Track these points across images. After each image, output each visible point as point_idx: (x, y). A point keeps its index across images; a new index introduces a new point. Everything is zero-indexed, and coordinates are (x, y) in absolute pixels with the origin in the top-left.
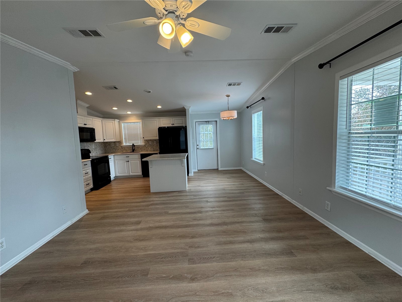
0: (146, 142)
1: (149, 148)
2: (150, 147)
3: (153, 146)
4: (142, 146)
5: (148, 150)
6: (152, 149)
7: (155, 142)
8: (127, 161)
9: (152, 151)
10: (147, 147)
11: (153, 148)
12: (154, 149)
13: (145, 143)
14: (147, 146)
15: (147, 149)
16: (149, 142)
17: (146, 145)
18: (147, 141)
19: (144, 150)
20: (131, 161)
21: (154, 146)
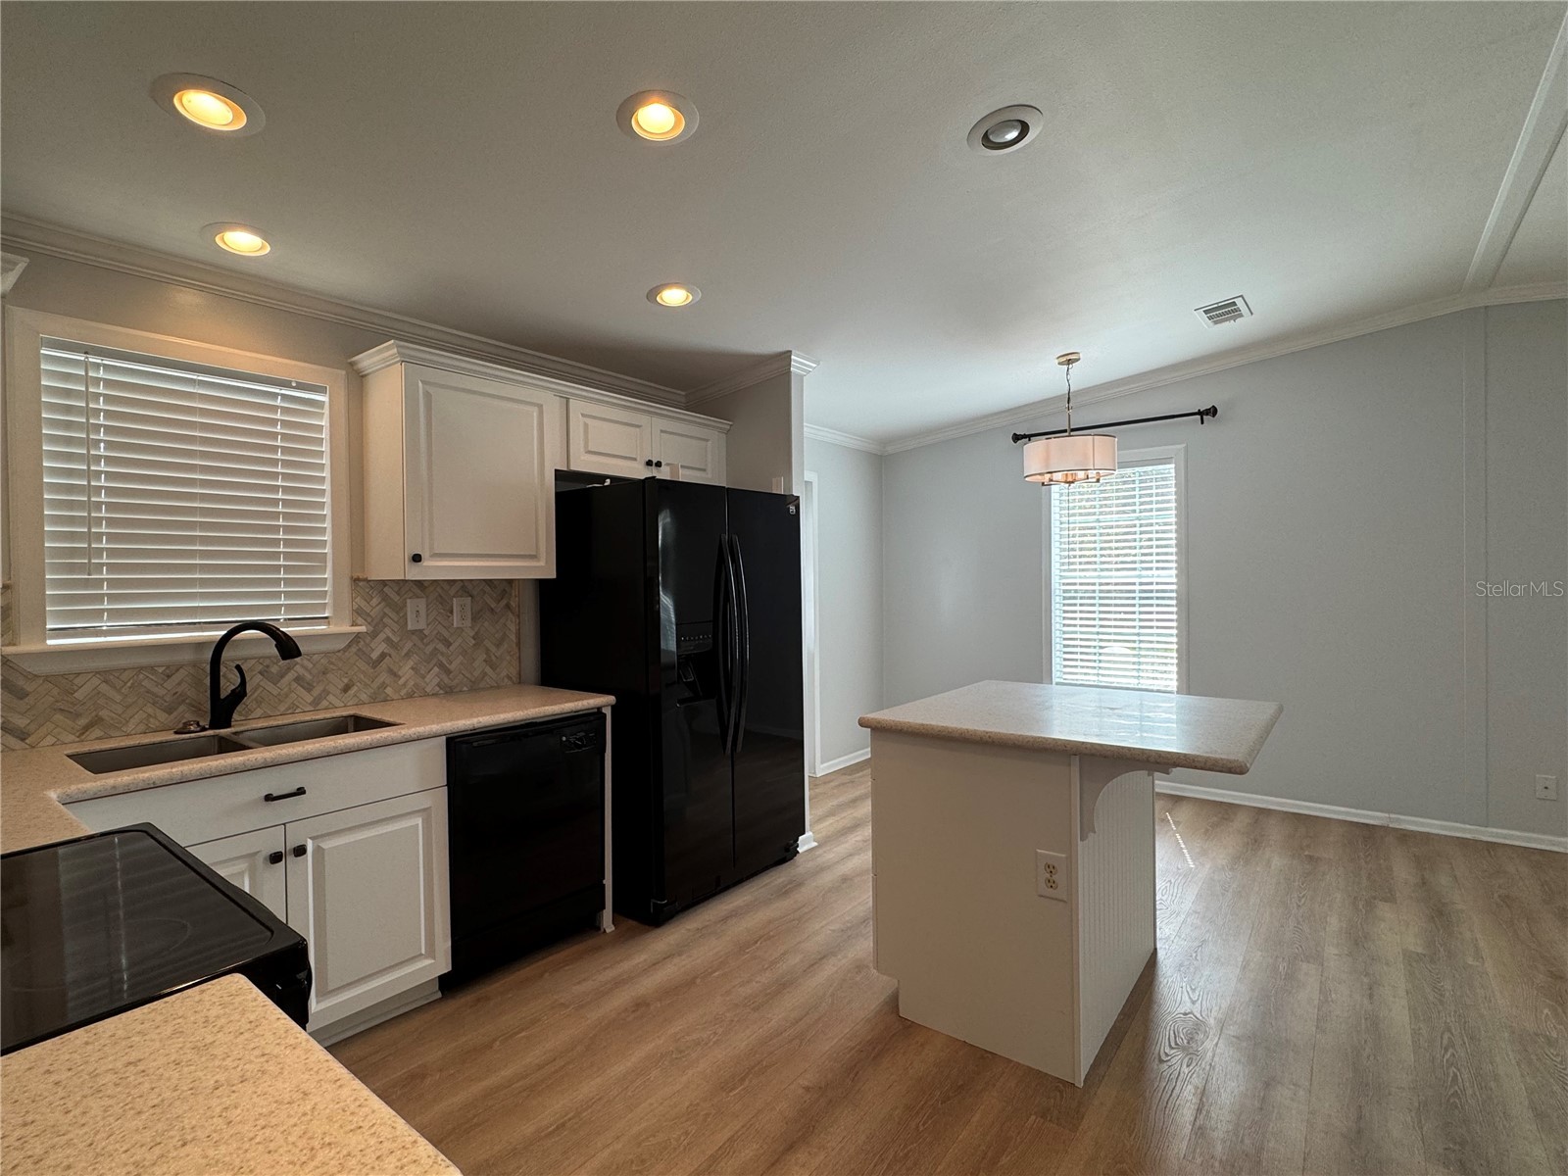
0: (375, 606)
1: (406, 671)
2: (408, 655)
3: (441, 647)
4: (326, 654)
5: (389, 690)
6: (432, 679)
7: (463, 607)
8: (276, 858)
9: (427, 695)
10: (383, 656)
11: (441, 665)
12: (448, 672)
13: (358, 612)
14: (383, 647)
15: (384, 677)
16: (400, 609)
17: (374, 635)
18: (385, 598)
19: (346, 689)
20: (327, 845)
21: (448, 644)
